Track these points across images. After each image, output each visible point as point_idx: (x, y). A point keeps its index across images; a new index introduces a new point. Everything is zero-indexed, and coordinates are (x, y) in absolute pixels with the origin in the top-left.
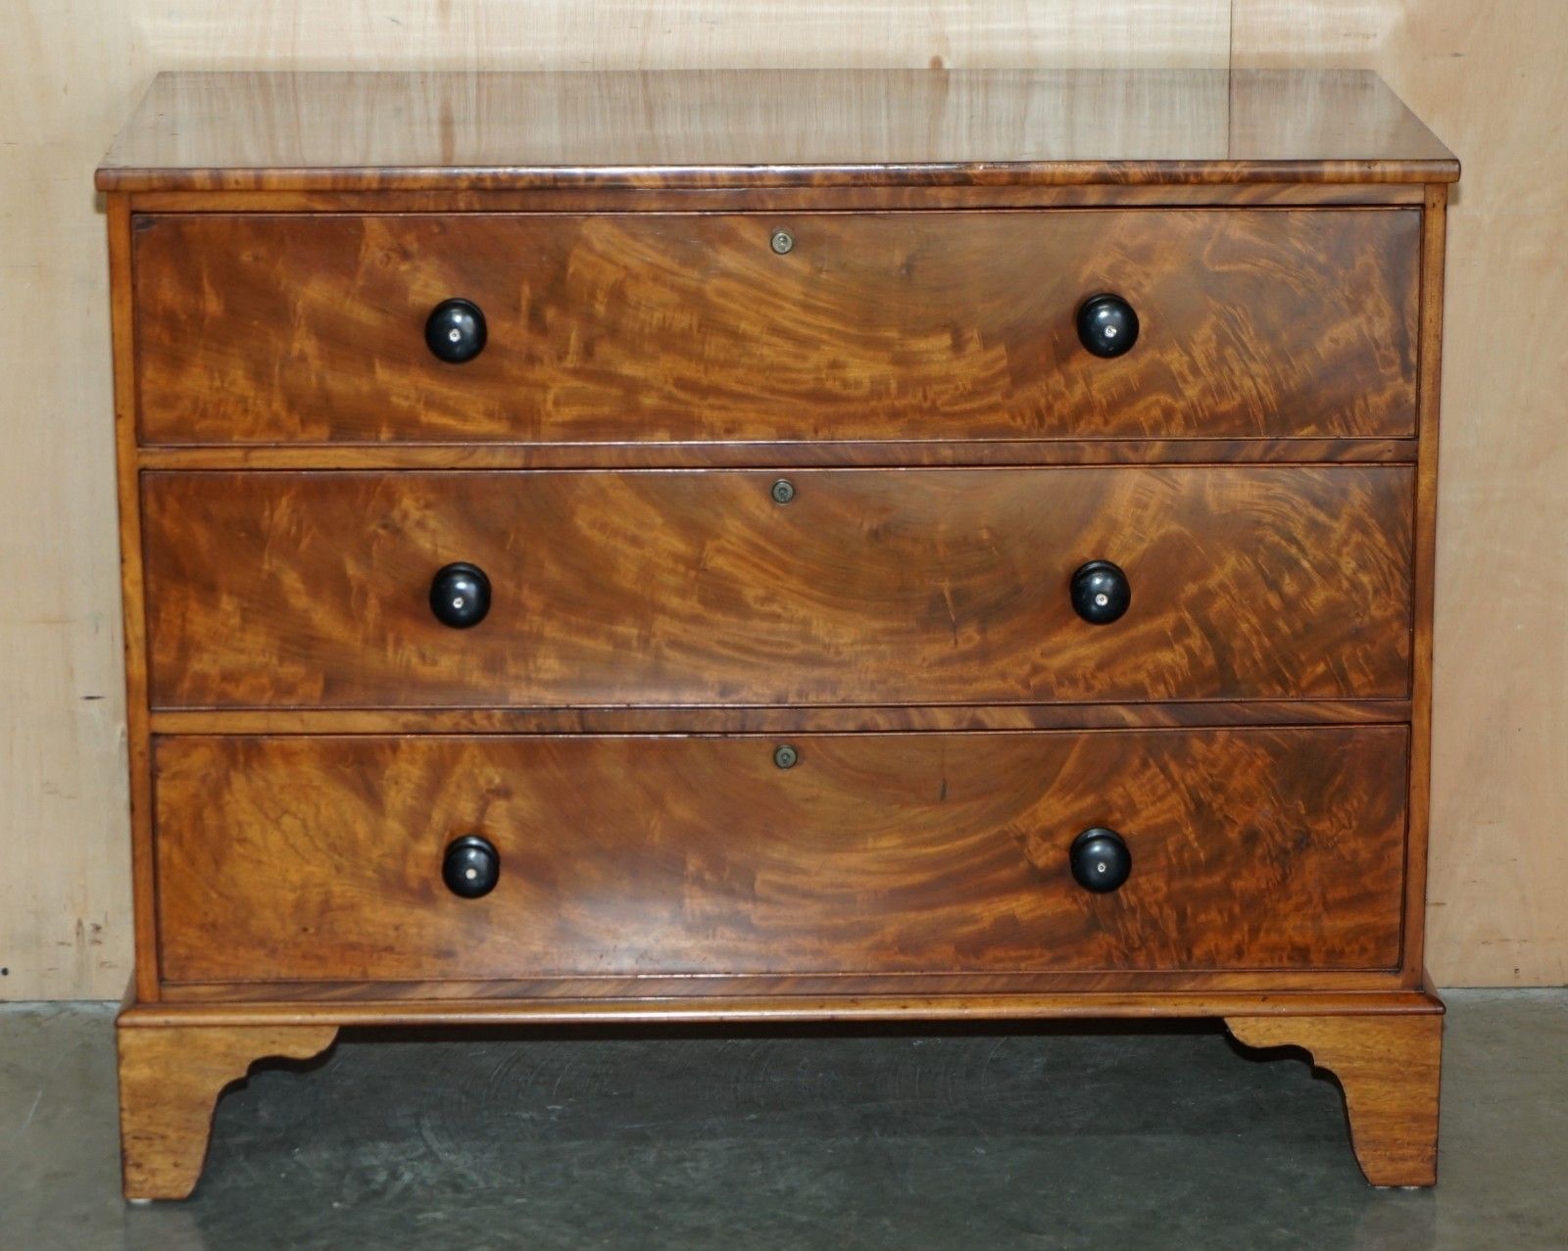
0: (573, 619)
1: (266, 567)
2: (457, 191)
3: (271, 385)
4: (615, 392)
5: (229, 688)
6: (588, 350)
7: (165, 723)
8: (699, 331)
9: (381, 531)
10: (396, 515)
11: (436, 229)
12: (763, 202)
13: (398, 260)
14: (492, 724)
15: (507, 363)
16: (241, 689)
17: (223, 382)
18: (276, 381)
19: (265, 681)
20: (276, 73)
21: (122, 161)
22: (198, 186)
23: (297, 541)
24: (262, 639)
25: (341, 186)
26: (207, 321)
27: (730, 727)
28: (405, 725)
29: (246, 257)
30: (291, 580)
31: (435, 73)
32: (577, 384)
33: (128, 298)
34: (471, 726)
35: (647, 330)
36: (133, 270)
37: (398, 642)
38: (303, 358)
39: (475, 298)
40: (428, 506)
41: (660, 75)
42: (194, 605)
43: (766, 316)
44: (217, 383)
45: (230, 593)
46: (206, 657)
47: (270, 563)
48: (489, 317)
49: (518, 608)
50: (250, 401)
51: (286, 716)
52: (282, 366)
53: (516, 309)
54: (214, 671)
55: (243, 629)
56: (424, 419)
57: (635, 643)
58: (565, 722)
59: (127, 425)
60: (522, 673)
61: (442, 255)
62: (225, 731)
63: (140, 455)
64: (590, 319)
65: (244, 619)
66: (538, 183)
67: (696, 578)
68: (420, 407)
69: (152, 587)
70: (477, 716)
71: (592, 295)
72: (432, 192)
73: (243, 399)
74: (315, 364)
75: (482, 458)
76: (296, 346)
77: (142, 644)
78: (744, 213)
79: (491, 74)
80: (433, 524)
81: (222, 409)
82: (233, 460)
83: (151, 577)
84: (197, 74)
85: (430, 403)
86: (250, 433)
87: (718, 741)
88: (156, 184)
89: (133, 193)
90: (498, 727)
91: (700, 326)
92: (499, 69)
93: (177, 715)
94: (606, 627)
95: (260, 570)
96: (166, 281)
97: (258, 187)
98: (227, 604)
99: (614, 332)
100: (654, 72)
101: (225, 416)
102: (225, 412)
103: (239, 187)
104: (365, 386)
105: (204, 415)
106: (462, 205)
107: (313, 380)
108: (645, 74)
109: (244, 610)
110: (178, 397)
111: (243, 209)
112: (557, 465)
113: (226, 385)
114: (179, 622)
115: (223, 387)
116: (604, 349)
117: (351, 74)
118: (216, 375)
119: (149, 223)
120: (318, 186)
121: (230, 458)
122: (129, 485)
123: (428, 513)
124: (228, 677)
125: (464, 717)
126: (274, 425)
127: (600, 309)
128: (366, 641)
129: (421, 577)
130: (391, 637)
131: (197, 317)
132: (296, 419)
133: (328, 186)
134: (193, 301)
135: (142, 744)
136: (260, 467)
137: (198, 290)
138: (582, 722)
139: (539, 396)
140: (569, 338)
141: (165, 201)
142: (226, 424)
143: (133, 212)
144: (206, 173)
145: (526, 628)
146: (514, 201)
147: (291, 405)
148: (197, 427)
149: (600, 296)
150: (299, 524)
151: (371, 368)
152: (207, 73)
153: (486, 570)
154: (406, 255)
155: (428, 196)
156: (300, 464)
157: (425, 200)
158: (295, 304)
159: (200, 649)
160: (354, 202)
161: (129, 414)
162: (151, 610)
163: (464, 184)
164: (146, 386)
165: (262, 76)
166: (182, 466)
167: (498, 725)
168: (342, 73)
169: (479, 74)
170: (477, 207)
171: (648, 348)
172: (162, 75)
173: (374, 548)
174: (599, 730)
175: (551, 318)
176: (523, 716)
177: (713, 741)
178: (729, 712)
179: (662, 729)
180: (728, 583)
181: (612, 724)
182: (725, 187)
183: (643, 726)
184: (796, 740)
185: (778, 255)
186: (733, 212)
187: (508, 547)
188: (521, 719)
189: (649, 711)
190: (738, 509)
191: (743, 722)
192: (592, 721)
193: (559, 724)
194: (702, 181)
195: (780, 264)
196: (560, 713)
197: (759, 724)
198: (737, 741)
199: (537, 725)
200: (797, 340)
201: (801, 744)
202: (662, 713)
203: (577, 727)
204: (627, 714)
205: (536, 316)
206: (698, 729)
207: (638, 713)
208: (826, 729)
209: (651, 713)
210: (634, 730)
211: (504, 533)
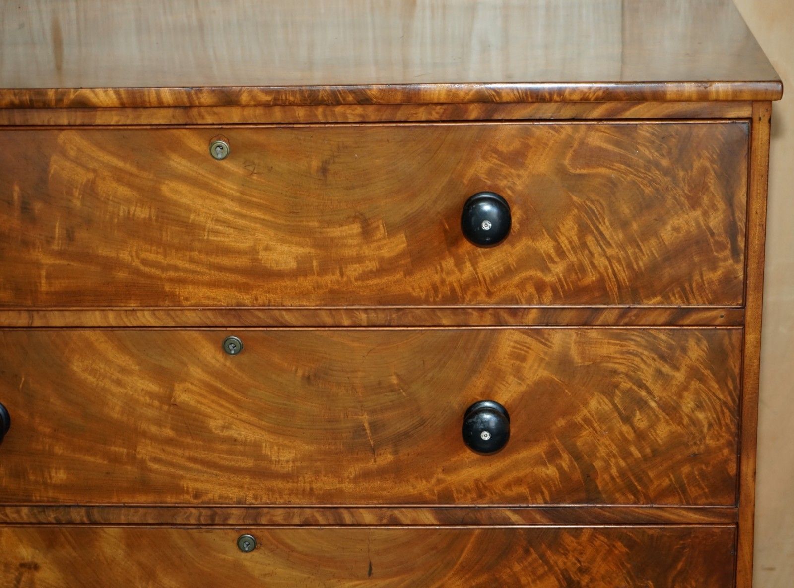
0: (75, 440)
4: (94, 268)
6: (70, 237)
8: (157, 221)
12: (203, 118)
14: (21, 517)
27: (203, 521)
32: (63, 262)
35: (116, 220)
43: (210, 209)
49: (32, 433)
57: (125, 459)
58: (76, 516)
60: (40, 480)
64: (69, 212)
67: (169, 411)
71: (70, 193)
78: (188, 127)
87: (194, 531)
90: (25, 519)
91: (157, 217)
94: (101, 446)
99: (89, 222)
112: (53, 325)
116: (82, 235)
127: (77, 204)
138: (88, 515)
139: (34, 272)
140: (54, 227)
145: (40, 447)
167: (25, 517)
171: (117, 235)
174: (103, 522)
175: (38, 210)
176: (44, 511)
177: (190, 531)
178: (202, 510)
179: (151, 521)
180: (194, 415)
181: (112, 518)
182: (169, 107)
183: (136, 519)
184: (253, 531)
185: (217, 161)
186: (179, 126)
187: (21, 386)
188: (43, 513)
189: (140, 509)
190: (198, 359)
191: (213, 517)
192: (97, 515)
193: (72, 517)
194: (150, 100)
195: (218, 167)
196: (72, 509)
197: (226, 519)
198: (208, 531)
199: (55, 517)
200: (236, 228)
201: (258, 533)
202: (150, 510)
203: (86, 520)
204: (123, 511)
205: (25, 208)
206: (178, 522)
207: (132, 510)
208: (277, 523)
209: (141, 510)
210: (129, 522)
211: (16, 375)
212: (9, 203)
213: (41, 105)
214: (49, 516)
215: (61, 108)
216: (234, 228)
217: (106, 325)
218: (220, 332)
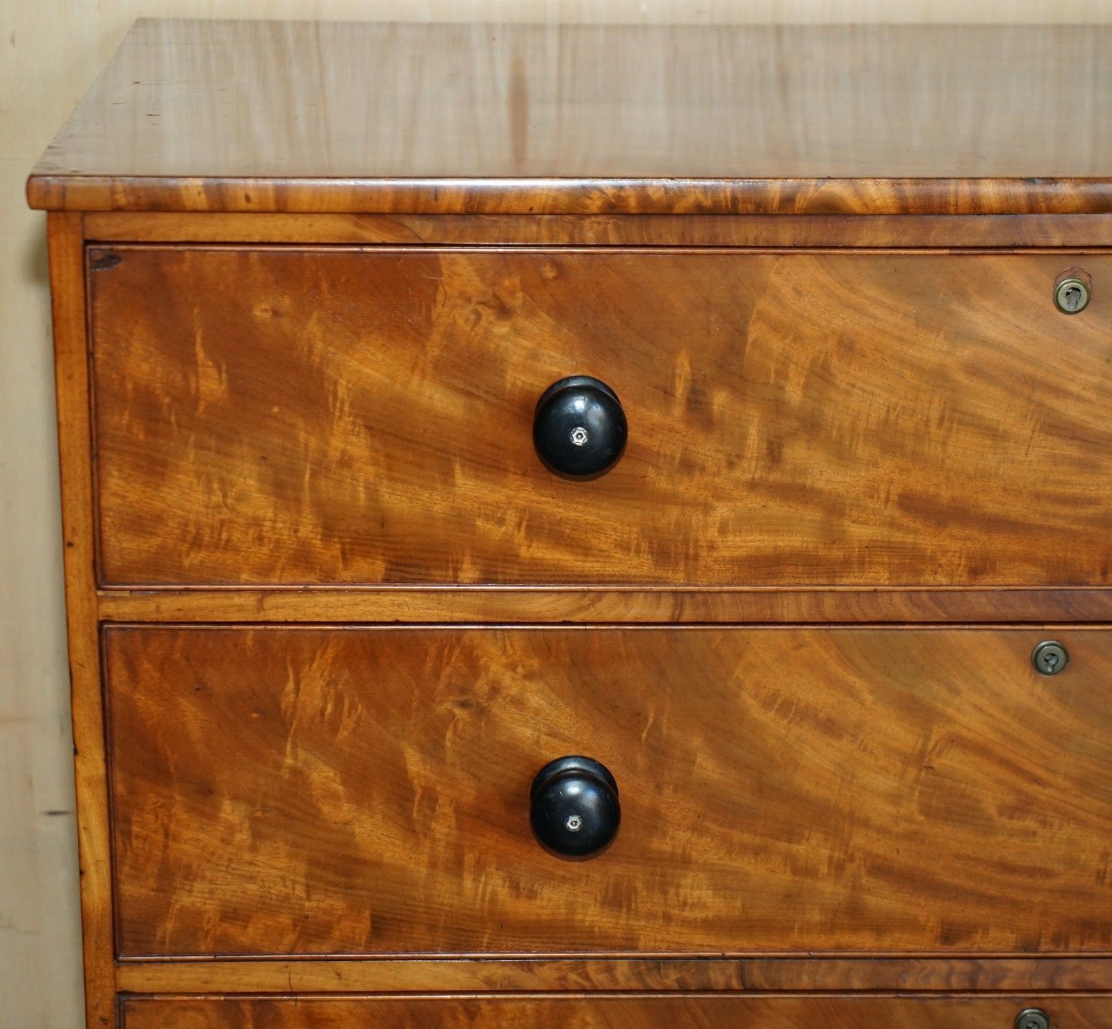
0: (735, 835)
1: (289, 761)
2: (582, 214)
3: (298, 501)
4: (812, 515)
5: (232, 930)
6: (773, 455)
7: (135, 979)
8: (940, 425)
9: (458, 712)
10: (481, 686)
11: (549, 273)
12: (1046, 234)
13: (492, 318)
14: (614, 979)
15: (651, 473)
16: (251, 929)
17: (225, 496)
18: (307, 496)
19: (285, 919)
20: (294, 23)
21: (68, 163)
22: (188, 204)
23: (334, 727)
24: (283, 862)
25: (407, 205)
26: (202, 406)
27: (955, 984)
28: (487, 981)
29: (260, 312)
30: (323, 775)
31: (504, 26)
32: (754, 502)
33: (80, 372)
34: (581, 981)
35: (861, 425)
36: (89, 330)
37: (480, 867)
38: (346, 462)
39: (610, 376)
40: (529, 676)
41: (799, 31)
42: (180, 812)
43: (1040, 405)
44: (217, 498)
45: (235, 798)
46: (198, 886)
47: (296, 757)
48: (626, 404)
49: (654, 821)
50: (268, 524)
51: (317, 967)
52: (314, 475)
53: (668, 393)
54: (211, 907)
55: (254, 849)
56: (524, 552)
57: (824, 869)
58: (717, 976)
59: (80, 558)
60: (659, 910)
61: (559, 312)
62: (227, 989)
63: (100, 600)
64: (777, 407)
65: (256, 835)
66: (708, 203)
67: (917, 780)
68: (520, 537)
69: (120, 788)
70: (591, 967)
71: (782, 374)
72: (546, 217)
73: (256, 522)
74: (366, 472)
75: (610, 609)
76: (336, 443)
77: (105, 868)
78: (1015, 251)
79: (578, 27)
80: (535, 700)
81: (224, 536)
82: (241, 609)
83: (118, 775)
84: (189, 23)
85: (536, 527)
86: (265, 570)
87: (937, 1002)
88: (122, 200)
89: (85, 212)
90: (623, 984)
91: (942, 419)
92: (587, 20)
93: (156, 967)
94: (782, 846)
95: (278, 766)
96: (137, 347)
97: (282, 206)
98: (230, 812)
99: (811, 427)
100: (792, 28)
101: (228, 546)
102: (228, 541)
103: (251, 207)
104: (440, 507)
105: (197, 544)
106: (590, 237)
107: (362, 495)
108: (779, 30)
109: (254, 821)
110: (159, 518)
111: (257, 239)
112: (721, 619)
113: (229, 501)
114: (160, 838)
115: (226, 505)
116: (797, 452)
117: (393, 25)
118: (216, 486)
119: (111, 259)
120: (373, 207)
121: (238, 606)
122: (85, 645)
123: (532, 686)
124: (232, 914)
125: (574, 969)
126: (303, 558)
127: (794, 393)
128: (433, 865)
129: (517, 777)
130: (470, 859)
131: (187, 400)
132: (336, 549)
133: (387, 207)
134: (179, 377)
135: (106, 1009)
136: (281, 619)
137: (187, 361)
138: (742, 975)
139: (696, 518)
140: (744, 437)
141: (140, 226)
142: (229, 558)
143: (87, 242)
144: (199, 182)
145: (666, 847)
146: (669, 232)
147: (328, 531)
148: (186, 562)
149: (792, 372)
150: (339, 700)
151: (447, 477)
152: (201, 22)
153: (611, 768)
154: (504, 311)
155: (538, 223)
156: (341, 615)
157: (534, 228)
158: (335, 383)
159: (189, 874)
160: (425, 230)
161: (83, 543)
162: (116, 820)
163: (595, 205)
164: (109, 501)
165: (276, 26)
166: (166, 616)
167: (621, 978)
168: (381, 24)
169: (562, 27)
170: (613, 239)
171: (863, 451)
172: (142, 22)
173: (449, 734)
174: (767, 987)
175: (719, 406)
176: (659, 968)
177: (929, 1003)
178: (955, 963)
179: (857, 984)
180: (963, 785)
181: (785, 981)
182: (991, 213)
183: (831, 982)
184: (1047, 1002)
185: (1064, 316)
186: (998, 250)
187: (644, 735)
188: (655, 973)
189: (840, 962)
190: (984, 682)
191: (973, 977)
192: (757, 976)
193: (709, 979)
194: (957, 202)
195: (1066, 328)
196: (711, 963)
197: (998, 980)
198: (964, 1003)
199: (677, 980)
200: (1085, 441)
201: (1054, 1006)
202: (858, 965)
203: (735, 984)
204: (808, 965)
205: (697, 403)
206: (908, 986)
207: (824, 964)
208: (1091, 987)
209: (842, 964)
210: (817, 988)
211: (639, 714)
212: (666, 393)
213: (751, 208)
214: (667, 976)
215: (786, 215)
216: (1081, 440)
217: (818, 619)
218: (1029, 633)
